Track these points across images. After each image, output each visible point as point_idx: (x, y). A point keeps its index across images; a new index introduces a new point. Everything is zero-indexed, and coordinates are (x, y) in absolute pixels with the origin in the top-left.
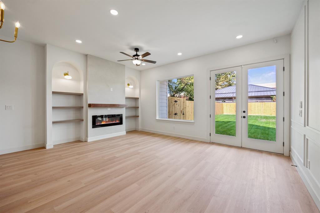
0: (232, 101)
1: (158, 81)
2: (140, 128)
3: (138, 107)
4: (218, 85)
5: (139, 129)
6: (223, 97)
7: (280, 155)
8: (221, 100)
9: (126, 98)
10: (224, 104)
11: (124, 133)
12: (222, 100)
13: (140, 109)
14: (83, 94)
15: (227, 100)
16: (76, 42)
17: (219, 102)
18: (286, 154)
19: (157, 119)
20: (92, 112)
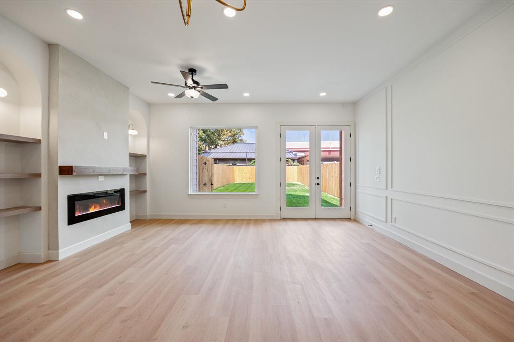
0: (245, 165)
1: (190, 127)
2: (149, 213)
3: (145, 174)
4: (220, 140)
5: (146, 216)
6: (234, 157)
7: (349, 219)
8: (231, 162)
9: (130, 156)
10: (235, 167)
11: (127, 227)
12: (233, 162)
13: (147, 176)
14: (40, 140)
15: (239, 162)
16: (66, 12)
17: (228, 165)
18: (353, 218)
19: (190, 193)
20: (67, 187)
